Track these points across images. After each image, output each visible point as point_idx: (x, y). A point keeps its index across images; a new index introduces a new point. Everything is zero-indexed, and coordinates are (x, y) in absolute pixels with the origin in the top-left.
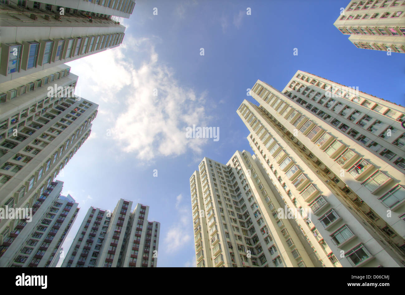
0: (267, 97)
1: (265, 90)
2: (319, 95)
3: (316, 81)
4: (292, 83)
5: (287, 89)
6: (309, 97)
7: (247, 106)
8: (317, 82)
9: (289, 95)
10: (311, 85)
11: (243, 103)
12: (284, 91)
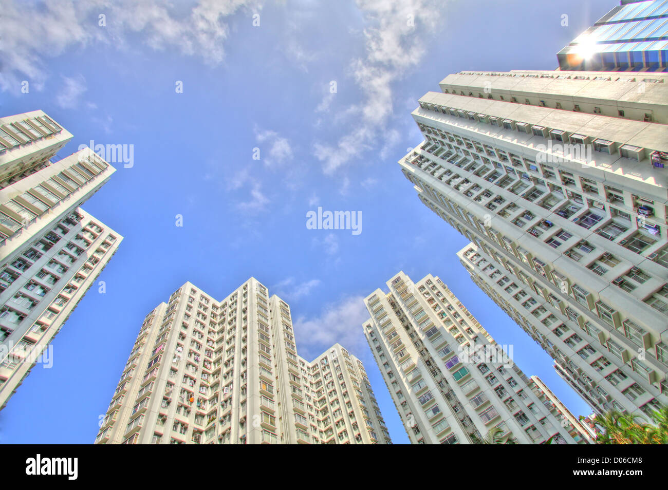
0: (69, 178)
1: (89, 178)
2: (61, 271)
3: (96, 265)
4: (98, 227)
5: (87, 218)
6: (60, 254)
7: (53, 136)
8: (92, 266)
9: (71, 219)
10: (89, 256)
11: (64, 129)
12: (81, 211)
